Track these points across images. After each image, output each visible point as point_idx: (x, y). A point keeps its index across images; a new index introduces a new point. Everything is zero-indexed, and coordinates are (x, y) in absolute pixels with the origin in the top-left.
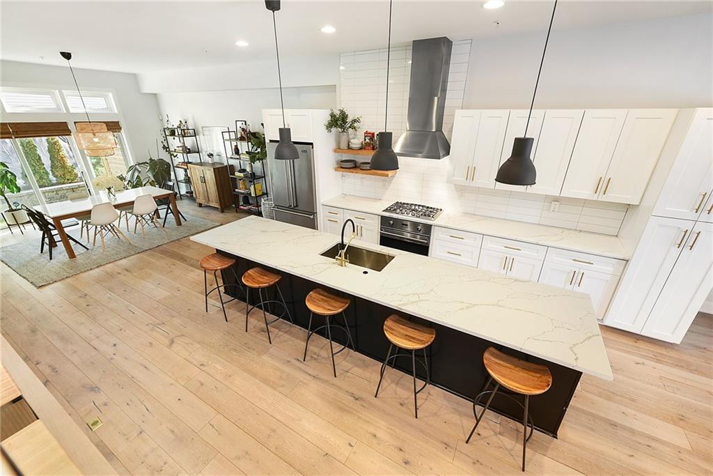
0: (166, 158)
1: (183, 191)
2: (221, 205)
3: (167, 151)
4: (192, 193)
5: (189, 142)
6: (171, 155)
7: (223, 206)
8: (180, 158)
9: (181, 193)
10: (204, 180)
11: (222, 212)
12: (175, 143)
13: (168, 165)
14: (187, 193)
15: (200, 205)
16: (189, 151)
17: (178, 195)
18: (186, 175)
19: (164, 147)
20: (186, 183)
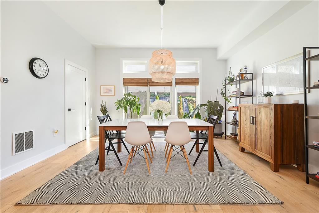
0: (222, 102)
1: (229, 132)
2: (276, 160)
3: (223, 96)
4: (237, 135)
5: (245, 87)
6: (226, 100)
7: (279, 163)
8: (233, 102)
9: (227, 134)
10: (254, 121)
11: (276, 170)
12: (232, 89)
13: (222, 108)
14: (232, 134)
15: (243, 150)
16: (242, 95)
17: (224, 135)
18: (235, 117)
19: (222, 93)
20: (233, 124)
